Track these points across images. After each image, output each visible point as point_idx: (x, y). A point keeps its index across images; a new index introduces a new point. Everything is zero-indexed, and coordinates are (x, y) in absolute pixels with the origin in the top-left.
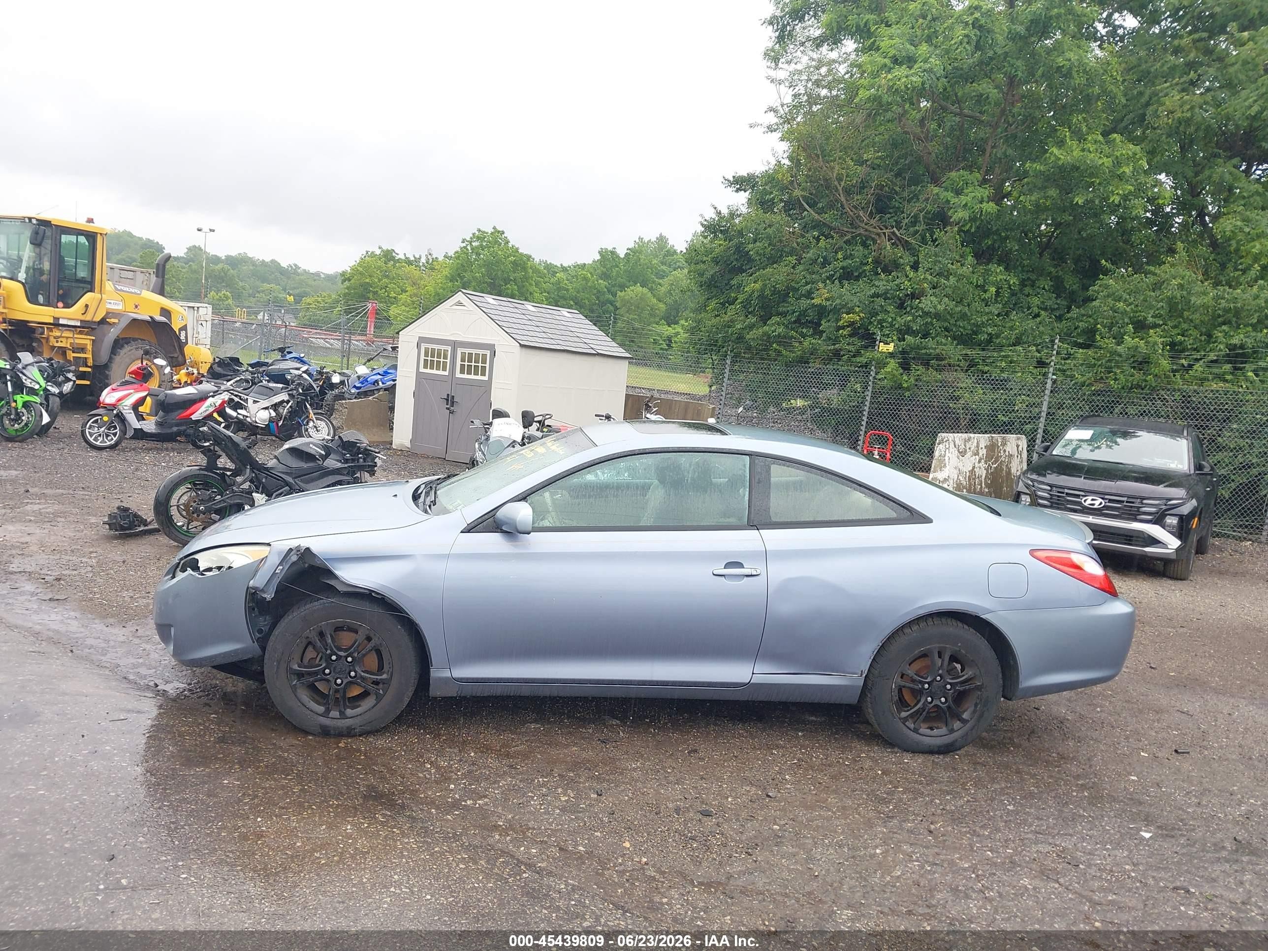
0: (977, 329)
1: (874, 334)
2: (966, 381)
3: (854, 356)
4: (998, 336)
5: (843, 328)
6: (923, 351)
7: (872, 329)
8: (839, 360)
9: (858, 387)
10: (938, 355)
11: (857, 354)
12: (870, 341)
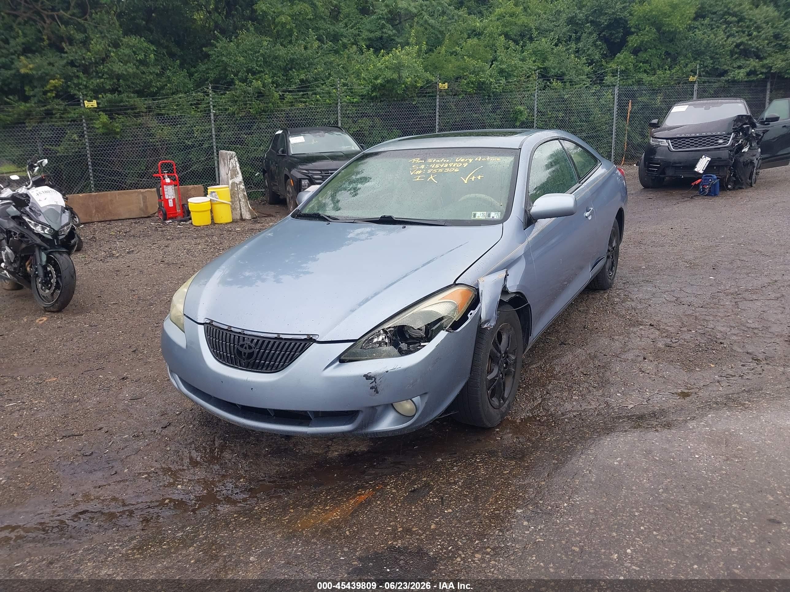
0: (148, 85)
1: (75, 95)
2: (153, 123)
3: (63, 114)
4: (162, 88)
5: (50, 91)
6: (122, 104)
7: (73, 92)
8: (51, 118)
9: (75, 137)
10: (132, 105)
11: (65, 111)
12: (74, 101)
